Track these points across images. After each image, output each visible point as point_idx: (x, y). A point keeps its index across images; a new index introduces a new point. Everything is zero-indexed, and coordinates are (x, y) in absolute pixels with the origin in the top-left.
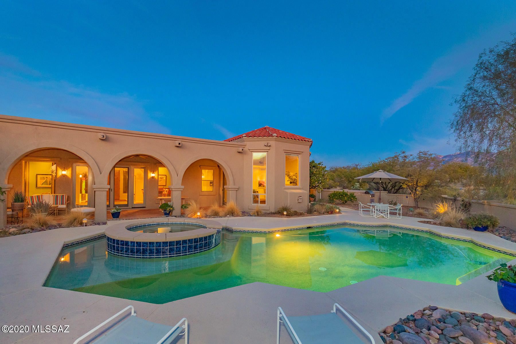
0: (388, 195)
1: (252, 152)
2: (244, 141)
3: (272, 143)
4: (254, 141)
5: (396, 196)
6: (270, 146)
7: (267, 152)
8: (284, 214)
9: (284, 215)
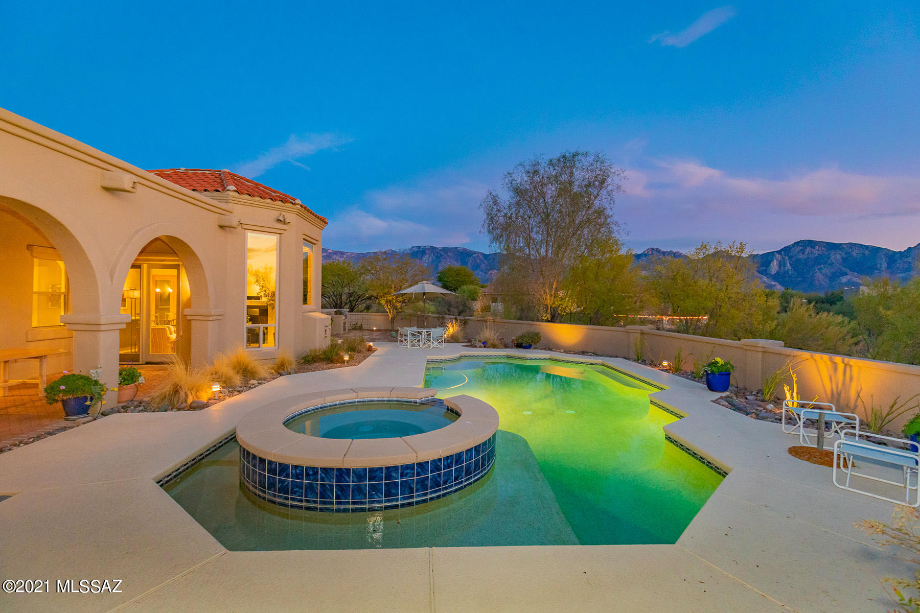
0: (358, 315)
1: (246, 229)
2: (226, 201)
3: (290, 217)
4: (251, 205)
5: (362, 316)
6: (289, 223)
7: (279, 235)
8: (345, 360)
9: (344, 362)
